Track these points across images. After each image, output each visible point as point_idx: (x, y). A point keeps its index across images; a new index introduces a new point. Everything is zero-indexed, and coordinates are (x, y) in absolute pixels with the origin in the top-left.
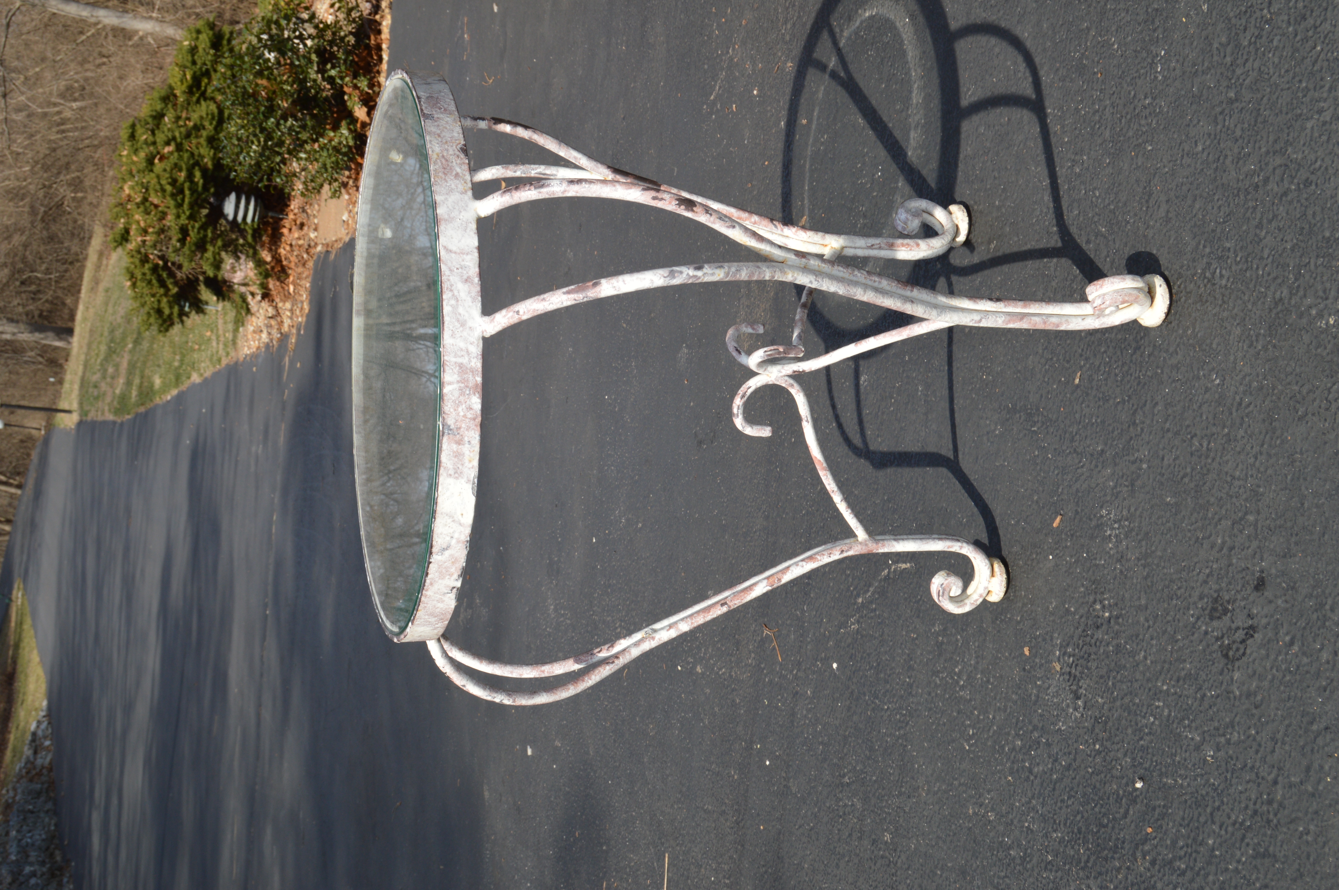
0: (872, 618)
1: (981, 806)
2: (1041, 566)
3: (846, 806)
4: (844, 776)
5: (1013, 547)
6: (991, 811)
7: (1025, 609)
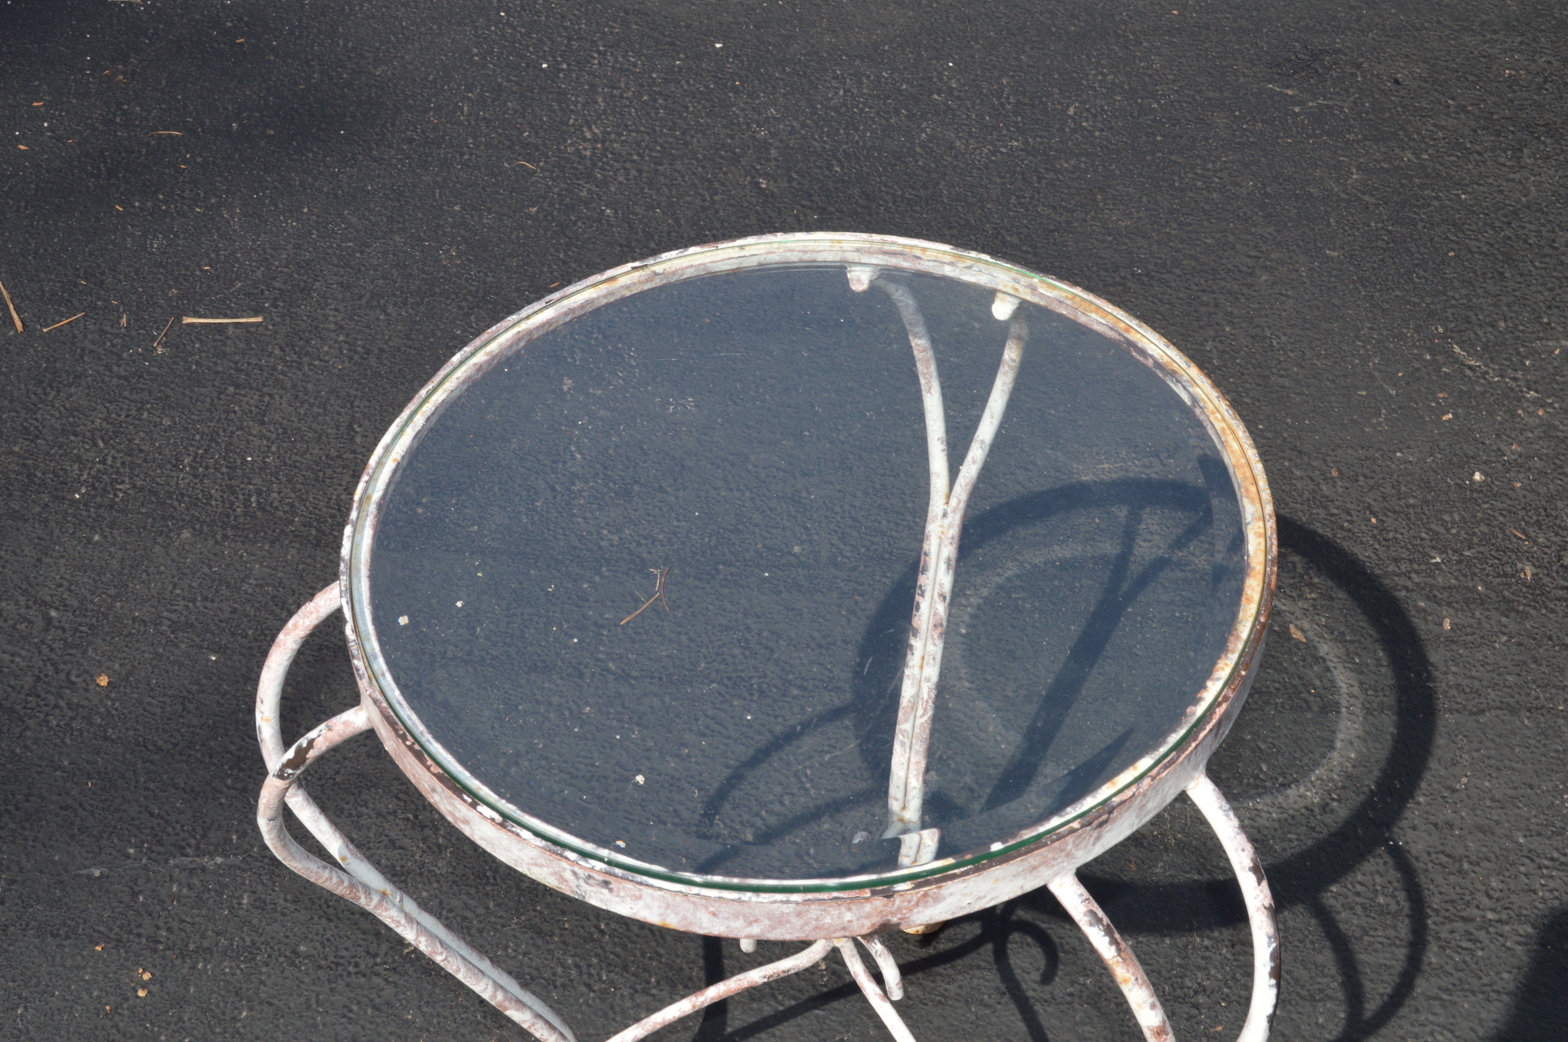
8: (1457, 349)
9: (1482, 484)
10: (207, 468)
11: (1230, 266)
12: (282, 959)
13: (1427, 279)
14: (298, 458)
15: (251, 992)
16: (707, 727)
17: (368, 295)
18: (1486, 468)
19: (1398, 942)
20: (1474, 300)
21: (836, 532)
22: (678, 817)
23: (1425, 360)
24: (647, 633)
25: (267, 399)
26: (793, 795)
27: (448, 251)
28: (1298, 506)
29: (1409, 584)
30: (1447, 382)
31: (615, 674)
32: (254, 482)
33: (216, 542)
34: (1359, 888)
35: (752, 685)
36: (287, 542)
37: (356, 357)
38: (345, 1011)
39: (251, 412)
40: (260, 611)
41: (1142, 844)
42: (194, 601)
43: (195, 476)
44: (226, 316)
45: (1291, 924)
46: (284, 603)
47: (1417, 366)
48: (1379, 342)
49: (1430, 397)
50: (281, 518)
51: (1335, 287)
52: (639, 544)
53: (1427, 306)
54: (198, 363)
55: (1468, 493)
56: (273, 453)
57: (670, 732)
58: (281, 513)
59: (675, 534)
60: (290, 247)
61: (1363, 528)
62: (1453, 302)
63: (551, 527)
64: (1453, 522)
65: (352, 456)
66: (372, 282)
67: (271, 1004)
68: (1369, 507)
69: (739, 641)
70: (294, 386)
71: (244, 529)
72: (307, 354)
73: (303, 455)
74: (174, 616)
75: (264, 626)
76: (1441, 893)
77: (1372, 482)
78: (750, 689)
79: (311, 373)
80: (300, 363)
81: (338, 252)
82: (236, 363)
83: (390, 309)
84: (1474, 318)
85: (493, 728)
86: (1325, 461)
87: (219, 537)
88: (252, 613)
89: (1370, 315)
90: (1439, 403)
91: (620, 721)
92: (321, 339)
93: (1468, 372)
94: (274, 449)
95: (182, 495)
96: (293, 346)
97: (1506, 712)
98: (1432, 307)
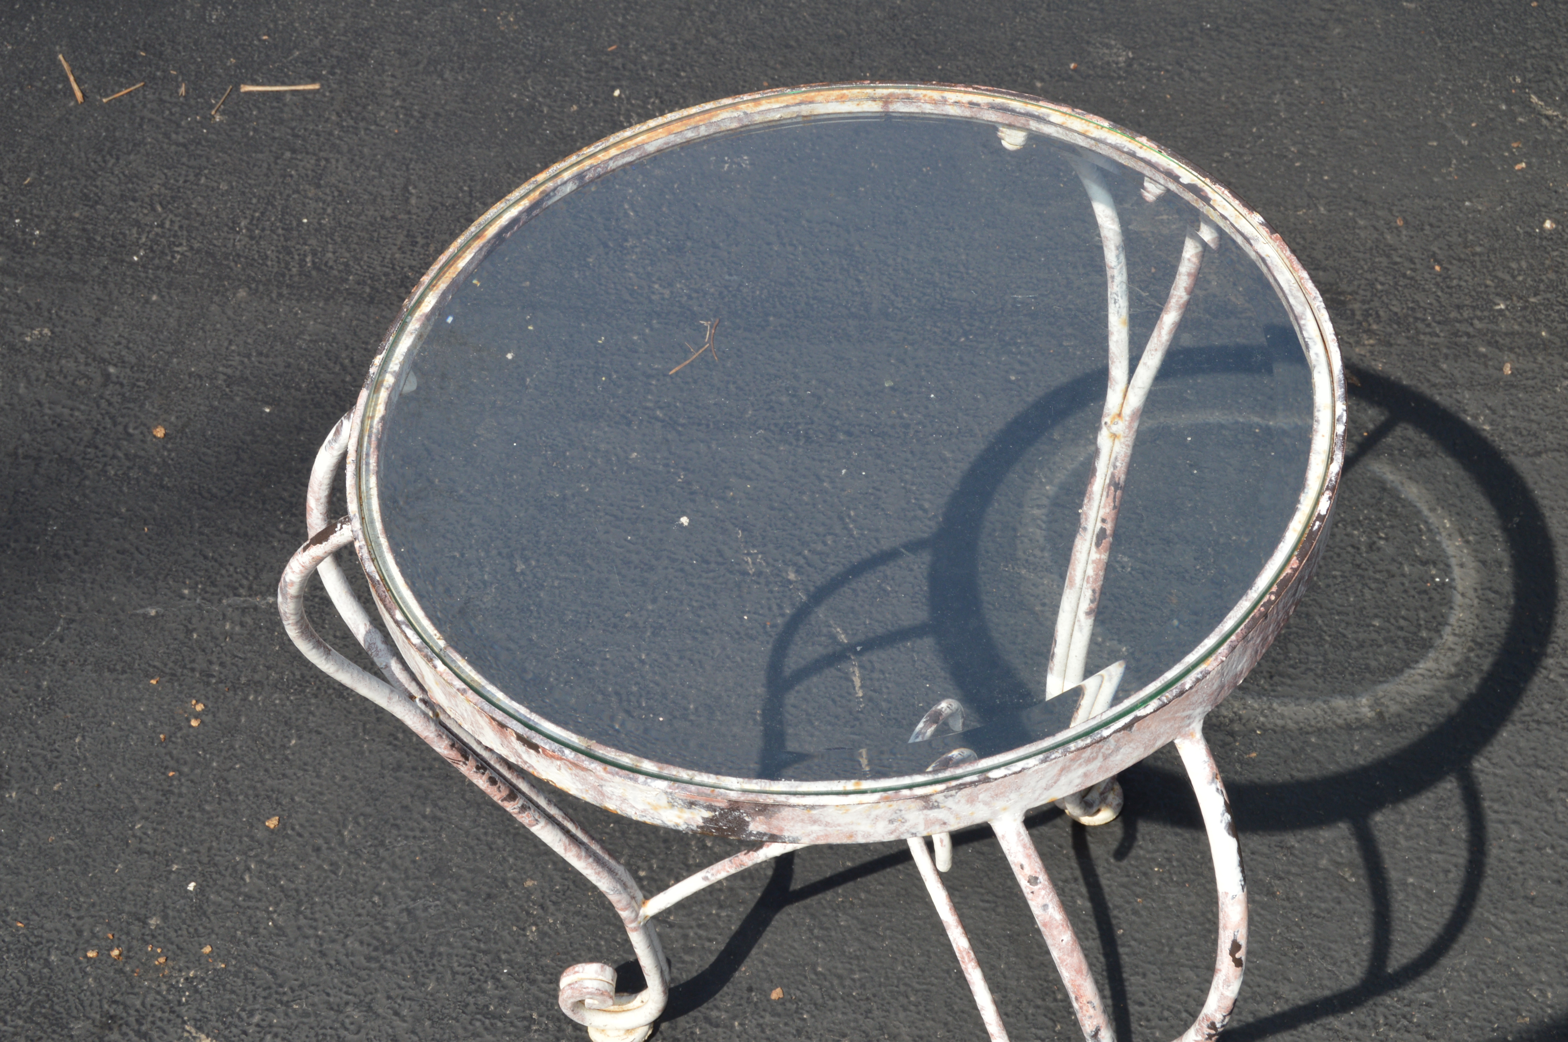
0: (770, 609)
1: (542, 907)
2: (902, 1015)
3: (482, 568)
4: (526, 560)
5: (919, 947)
6: (537, 930)
7: (836, 982)
8: (1534, 99)
9: (1552, 232)
10: (263, 230)
11: (1302, 20)
12: (330, 691)
13: (1507, 30)
14: (353, 219)
15: (300, 722)
16: (753, 471)
17: (425, 61)
18: (1558, 216)
19: (1439, 674)
20: (1556, 50)
21: (888, 284)
22: (721, 556)
23: (1500, 110)
24: (695, 382)
25: (323, 163)
26: (836, 535)
27: (505, 17)
28: (1360, 255)
29: (1470, 330)
30: (1522, 132)
31: (663, 421)
32: (310, 242)
33: (272, 300)
34: (1402, 622)
35: (799, 431)
36: (341, 299)
37: (412, 122)
38: (391, 739)
39: (307, 176)
40: (314, 365)
41: (1184, 577)
42: (249, 356)
43: (252, 238)
44: (283, 84)
45: (1331, 656)
46: (337, 357)
47: (1492, 116)
48: (1452, 92)
49: (1504, 147)
50: (335, 277)
51: (1411, 39)
52: (690, 298)
53: (1506, 56)
54: (255, 130)
55: (1537, 241)
56: (329, 215)
57: (716, 476)
58: (335, 272)
59: (726, 287)
60: (348, 15)
61: (1426, 275)
62: (1533, 52)
63: (603, 281)
64: (1520, 270)
65: (406, 217)
66: (430, 48)
67: (319, 733)
68: (1434, 255)
69: (787, 389)
70: (350, 150)
71: (299, 288)
72: (363, 119)
73: (358, 217)
74: (229, 371)
75: (317, 380)
76: (1485, 628)
77: (1438, 231)
78: (797, 436)
79: (367, 138)
80: (356, 128)
81: (395, 20)
82: (293, 129)
83: (447, 74)
84: (1554, 68)
85: (540, 473)
86: (1390, 211)
87: (274, 295)
88: (306, 367)
89: (1445, 66)
90: (1513, 153)
91: (666, 465)
92: (378, 104)
93: (1545, 122)
94: (329, 210)
95: (239, 256)
96: (350, 112)
97: (1563, 454)
98: (1511, 57)
